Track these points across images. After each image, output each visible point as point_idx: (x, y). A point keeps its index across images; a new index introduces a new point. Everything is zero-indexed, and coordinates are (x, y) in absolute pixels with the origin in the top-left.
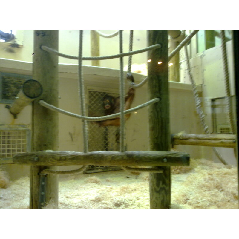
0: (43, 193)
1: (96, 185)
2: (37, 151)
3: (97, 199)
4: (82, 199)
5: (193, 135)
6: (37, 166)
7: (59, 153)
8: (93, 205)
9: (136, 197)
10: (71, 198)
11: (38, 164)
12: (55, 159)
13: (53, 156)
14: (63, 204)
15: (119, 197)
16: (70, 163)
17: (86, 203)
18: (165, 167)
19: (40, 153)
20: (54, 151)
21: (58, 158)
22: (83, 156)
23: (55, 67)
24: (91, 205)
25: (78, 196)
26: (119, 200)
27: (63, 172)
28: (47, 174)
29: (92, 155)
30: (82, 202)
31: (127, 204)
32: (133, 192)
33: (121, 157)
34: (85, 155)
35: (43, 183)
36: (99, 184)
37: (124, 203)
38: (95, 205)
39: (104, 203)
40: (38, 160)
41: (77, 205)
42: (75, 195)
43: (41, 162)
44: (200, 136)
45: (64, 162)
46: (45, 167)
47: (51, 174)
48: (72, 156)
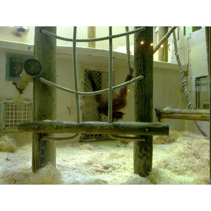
0: (43, 156)
1: (90, 151)
2: (38, 121)
3: (89, 163)
4: (76, 163)
5: (177, 110)
6: (37, 133)
7: (56, 123)
8: (86, 168)
9: (122, 162)
10: (67, 162)
11: (39, 132)
12: (53, 128)
13: (51, 125)
14: (60, 166)
15: (108, 161)
16: (65, 131)
17: (80, 165)
18: (147, 136)
19: (40, 122)
20: (51, 121)
21: (55, 127)
22: (76, 125)
23: (53, 48)
24: (83, 167)
25: (73, 160)
26: (108, 164)
27: (59, 139)
28: (46, 140)
29: (83, 125)
30: (76, 165)
31: (114, 168)
32: (121, 158)
33: (108, 126)
34: (78, 124)
35: (43, 148)
36: (92, 151)
37: (111, 166)
38: (87, 167)
39: (95, 166)
40: (39, 128)
41: (72, 167)
42: (71, 159)
43: (41, 130)
44: (184, 111)
45: (60, 130)
46: (45, 135)
47: (50, 140)
48: (67, 125)
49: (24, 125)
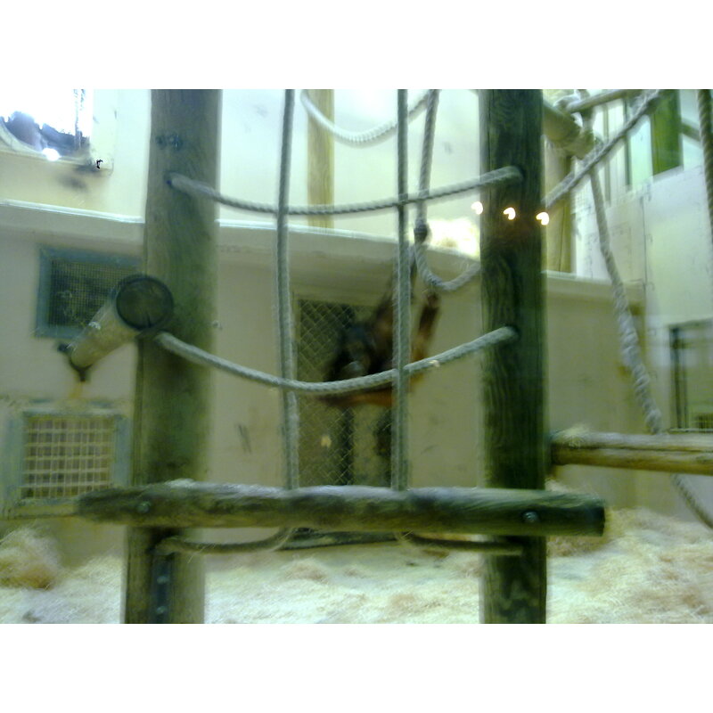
0: (159, 610)
1: (316, 586)
2: (147, 483)
6: (144, 527)
11: (148, 523)
12: (201, 508)
13: (194, 499)
16: (242, 519)
19: (156, 489)
20: (193, 484)
21: (208, 505)
27: (223, 548)
28: (174, 554)
32: (429, 612)
35: (162, 580)
36: (323, 584)
40: (153, 510)
42: (252, 615)
43: (157, 516)
44: (633, 439)
45: (224, 516)
46: (170, 533)
49: (98, 500)
